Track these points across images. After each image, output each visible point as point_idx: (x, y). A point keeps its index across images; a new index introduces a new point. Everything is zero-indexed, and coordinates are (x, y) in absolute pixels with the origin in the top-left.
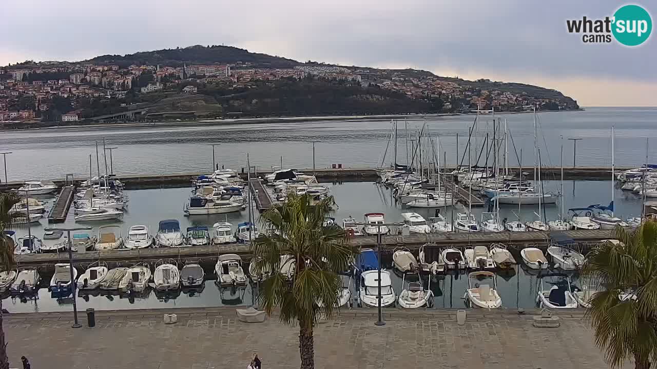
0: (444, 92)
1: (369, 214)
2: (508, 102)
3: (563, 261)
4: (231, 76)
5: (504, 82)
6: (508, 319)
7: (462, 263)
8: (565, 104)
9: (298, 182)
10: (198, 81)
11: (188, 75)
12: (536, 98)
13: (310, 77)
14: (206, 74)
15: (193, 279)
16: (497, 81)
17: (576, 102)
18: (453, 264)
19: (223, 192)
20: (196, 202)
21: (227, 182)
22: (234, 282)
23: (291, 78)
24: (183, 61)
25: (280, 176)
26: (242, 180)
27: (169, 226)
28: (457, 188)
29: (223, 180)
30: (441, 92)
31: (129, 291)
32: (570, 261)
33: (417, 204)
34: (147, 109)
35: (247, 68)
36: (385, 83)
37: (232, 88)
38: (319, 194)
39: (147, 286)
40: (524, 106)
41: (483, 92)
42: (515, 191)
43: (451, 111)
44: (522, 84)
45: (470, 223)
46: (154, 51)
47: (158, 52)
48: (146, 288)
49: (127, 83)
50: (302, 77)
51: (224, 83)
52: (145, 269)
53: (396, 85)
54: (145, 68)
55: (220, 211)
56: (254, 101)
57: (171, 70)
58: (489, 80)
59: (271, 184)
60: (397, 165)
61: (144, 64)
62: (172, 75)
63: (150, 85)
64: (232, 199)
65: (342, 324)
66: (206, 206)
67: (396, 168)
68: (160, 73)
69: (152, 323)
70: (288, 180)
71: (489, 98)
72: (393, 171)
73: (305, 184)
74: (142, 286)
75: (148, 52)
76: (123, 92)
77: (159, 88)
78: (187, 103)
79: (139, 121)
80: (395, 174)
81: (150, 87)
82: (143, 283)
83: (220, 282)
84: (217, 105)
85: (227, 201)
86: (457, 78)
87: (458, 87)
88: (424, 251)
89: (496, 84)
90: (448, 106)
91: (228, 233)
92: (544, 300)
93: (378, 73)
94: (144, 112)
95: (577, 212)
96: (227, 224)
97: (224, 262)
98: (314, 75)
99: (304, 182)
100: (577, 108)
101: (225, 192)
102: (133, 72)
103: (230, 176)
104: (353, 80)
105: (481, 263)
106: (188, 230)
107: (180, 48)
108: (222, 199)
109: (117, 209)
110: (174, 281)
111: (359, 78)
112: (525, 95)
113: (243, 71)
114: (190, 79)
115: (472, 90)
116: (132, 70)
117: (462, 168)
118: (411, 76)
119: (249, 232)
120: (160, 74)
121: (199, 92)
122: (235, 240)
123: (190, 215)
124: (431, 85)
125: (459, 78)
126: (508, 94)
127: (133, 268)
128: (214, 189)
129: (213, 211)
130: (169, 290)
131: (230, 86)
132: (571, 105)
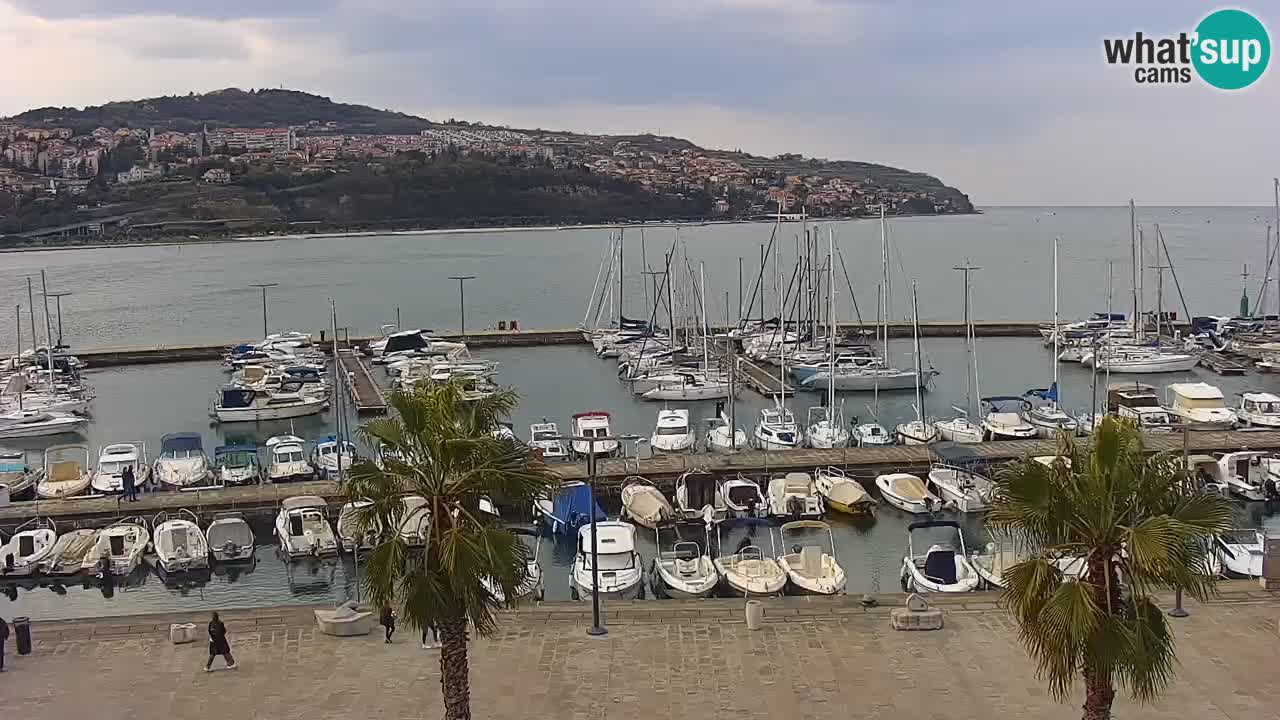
0: (714, 179)
1: (579, 416)
2: (838, 198)
3: (961, 494)
4: (298, 149)
5: (830, 160)
6: (846, 615)
7: (761, 506)
8: (947, 201)
9: (433, 355)
10: (232, 159)
11: (212, 149)
12: (891, 190)
13: (453, 151)
14: (247, 146)
15: (235, 547)
16: (816, 158)
17: (967, 196)
18: (745, 510)
19: (283, 377)
20: (233, 398)
21: (294, 357)
22: (314, 550)
23: (415, 154)
24: (201, 120)
25: (397, 345)
26: (323, 353)
27: (180, 445)
28: (740, 362)
29: (285, 353)
30: (708, 180)
31: (102, 574)
32: (975, 495)
33: (665, 394)
34: (130, 216)
35: (328, 133)
36: (598, 163)
37: (300, 174)
38: (474, 377)
39: (139, 562)
40: (867, 206)
41: (789, 178)
42: (848, 366)
43: (728, 216)
44: (865, 164)
45: (784, 428)
46: (144, 100)
47: (152, 102)
48: (138, 566)
49: (90, 165)
50: (437, 152)
51: (285, 163)
52: (136, 530)
53: (622, 167)
54: (125, 133)
55: (282, 414)
56: (343, 199)
57: (178, 138)
58: (800, 156)
59: (378, 360)
60: (623, 320)
61: (122, 126)
62: (179, 148)
63: (135, 167)
64: (303, 390)
65: (522, 635)
66: (254, 405)
67: (622, 327)
68: (155, 143)
69: (147, 643)
70: (413, 351)
71: (801, 191)
72: (615, 332)
73: (447, 359)
74: (128, 563)
75: (132, 102)
76: (81, 182)
77: (155, 172)
78: (211, 204)
79: (115, 240)
80: (619, 339)
81: (136, 173)
82: (130, 557)
83: (286, 551)
84: (270, 207)
85: (295, 395)
86: (740, 152)
87: (741, 168)
88: (687, 486)
89: (815, 164)
90: (722, 205)
91: (297, 457)
92: (917, 574)
93: (586, 143)
94: (126, 221)
95: (998, 404)
96: (294, 438)
97: (291, 512)
98: (461, 148)
99: (445, 355)
100: (969, 209)
101: (289, 376)
102: (102, 141)
103: (299, 344)
104: (537, 156)
105: (796, 505)
106: (218, 451)
107: (195, 94)
108: (283, 390)
109: (74, 412)
110: (198, 552)
111: (549, 152)
112: (870, 185)
113: (321, 140)
114: (217, 156)
115: (768, 175)
116: (99, 138)
117: (750, 323)
118: (649, 148)
119: (336, 455)
120: (157, 147)
121: (234, 181)
122: (311, 470)
123: (221, 422)
124: (689, 166)
125: (743, 152)
126: (837, 183)
127: (113, 527)
128: (267, 371)
129: (265, 415)
130: (190, 570)
131: (296, 169)
132: (959, 203)
